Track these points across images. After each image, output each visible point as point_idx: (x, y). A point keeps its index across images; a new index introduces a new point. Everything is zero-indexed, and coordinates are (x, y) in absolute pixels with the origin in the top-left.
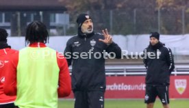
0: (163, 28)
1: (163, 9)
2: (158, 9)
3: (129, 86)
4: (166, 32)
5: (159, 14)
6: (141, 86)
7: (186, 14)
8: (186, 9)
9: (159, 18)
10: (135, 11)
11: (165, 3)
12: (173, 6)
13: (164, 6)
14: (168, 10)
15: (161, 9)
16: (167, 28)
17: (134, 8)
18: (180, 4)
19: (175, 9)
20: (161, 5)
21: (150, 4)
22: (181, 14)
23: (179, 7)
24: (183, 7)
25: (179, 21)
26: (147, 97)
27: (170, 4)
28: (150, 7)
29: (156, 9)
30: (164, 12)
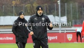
0: (15, 13)
1: (15, 5)
2: (13, 5)
3: (2, 38)
5: (14, 7)
6: (6, 38)
7: (25, 8)
9: (14, 9)
10: (3, 6)
11: (16, 3)
13: (15, 4)
14: (18, 6)
16: (17, 14)
17: (3, 5)
18: (22, 3)
19: (20, 5)
20: (14, 4)
21: (10, 3)
23: (22, 5)
24: (24, 5)
27: (18, 3)
28: (10, 4)
29: (12, 5)
30: (16, 7)
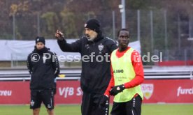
0: (18, 34)
1: (18, 14)
2: (13, 14)
4: (21, 37)
5: (14, 19)
7: (41, 20)
8: (41, 14)
9: (14, 23)
11: (19, 9)
12: (29, 12)
13: (18, 12)
14: (23, 15)
15: (15, 15)
18: (36, 9)
19: (30, 14)
20: (15, 11)
21: (6, 9)
22: (37, 20)
23: (34, 13)
24: (38, 13)
25: (35, 26)
26: (33, 103)
27: (24, 9)
28: (6, 12)
30: (19, 17)
